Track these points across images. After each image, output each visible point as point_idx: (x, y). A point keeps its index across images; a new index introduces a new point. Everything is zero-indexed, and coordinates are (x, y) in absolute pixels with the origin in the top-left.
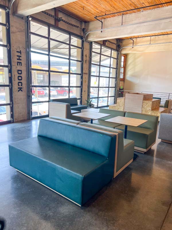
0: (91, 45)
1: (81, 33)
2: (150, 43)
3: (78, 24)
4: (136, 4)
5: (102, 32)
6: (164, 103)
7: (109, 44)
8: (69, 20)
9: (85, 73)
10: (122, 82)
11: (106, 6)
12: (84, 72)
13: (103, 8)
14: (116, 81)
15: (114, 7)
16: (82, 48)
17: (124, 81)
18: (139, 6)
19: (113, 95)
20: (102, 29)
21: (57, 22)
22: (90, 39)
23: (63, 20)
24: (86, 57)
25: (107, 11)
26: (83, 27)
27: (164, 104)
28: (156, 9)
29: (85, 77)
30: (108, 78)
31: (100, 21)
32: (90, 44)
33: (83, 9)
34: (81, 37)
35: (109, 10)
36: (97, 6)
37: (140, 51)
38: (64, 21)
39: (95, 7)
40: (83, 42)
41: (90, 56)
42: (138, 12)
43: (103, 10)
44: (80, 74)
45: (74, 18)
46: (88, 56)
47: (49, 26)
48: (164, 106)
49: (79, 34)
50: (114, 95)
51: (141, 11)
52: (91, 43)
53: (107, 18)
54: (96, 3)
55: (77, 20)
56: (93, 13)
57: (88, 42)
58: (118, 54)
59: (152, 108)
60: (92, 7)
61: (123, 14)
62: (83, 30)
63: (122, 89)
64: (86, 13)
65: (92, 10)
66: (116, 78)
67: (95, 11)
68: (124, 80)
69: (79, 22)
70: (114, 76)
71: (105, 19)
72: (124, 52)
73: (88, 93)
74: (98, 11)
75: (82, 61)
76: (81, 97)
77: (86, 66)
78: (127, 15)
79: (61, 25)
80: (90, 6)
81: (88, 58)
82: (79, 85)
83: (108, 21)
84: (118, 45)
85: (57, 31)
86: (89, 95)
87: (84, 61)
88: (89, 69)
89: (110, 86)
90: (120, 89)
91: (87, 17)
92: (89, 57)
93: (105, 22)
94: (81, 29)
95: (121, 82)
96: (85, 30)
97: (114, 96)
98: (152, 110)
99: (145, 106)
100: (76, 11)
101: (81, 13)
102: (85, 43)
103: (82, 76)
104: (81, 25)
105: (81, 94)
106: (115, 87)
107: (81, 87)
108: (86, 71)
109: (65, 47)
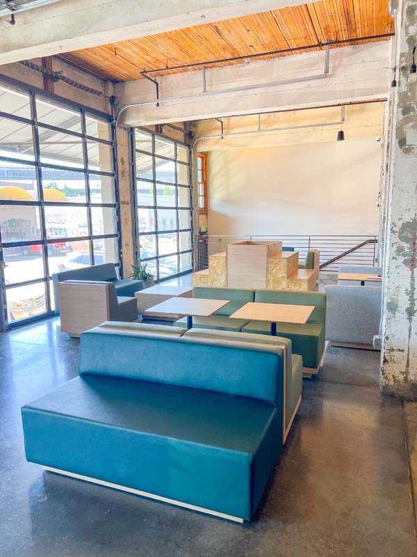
0: (132, 136)
1: (106, 108)
2: (259, 129)
3: (97, 86)
4: (235, 47)
5: (158, 105)
6: (305, 257)
7: (170, 131)
8: (77, 76)
9: (124, 203)
10: (203, 217)
11: (170, 48)
12: (121, 199)
13: (162, 54)
14: (191, 215)
15: (187, 53)
16: (113, 144)
17: (207, 214)
18: (243, 53)
19: (188, 247)
20: (158, 98)
21: (50, 81)
22: (131, 122)
23: (63, 78)
24: (123, 164)
25: (170, 59)
26: (110, 93)
27: (304, 260)
28: (276, 59)
29: (126, 210)
30: (175, 210)
31: (152, 80)
32: (129, 133)
33: (114, 54)
34: (109, 118)
35: (174, 58)
36: (147, 48)
37: (238, 146)
38: (68, 81)
39: (143, 49)
40: (113, 127)
41: (131, 161)
42: (239, 65)
43: (161, 58)
44: (114, 206)
45: (89, 73)
46: (126, 159)
47: (32, 91)
48: (304, 264)
49: (101, 109)
50: (190, 248)
51: (244, 61)
52: (131, 130)
53: (169, 74)
54: (146, 42)
55: (95, 76)
56: (136, 62)
57: (125, 129)
58: (190, 153)
59: (288, 273)
60: (136, 49)
61: (205, 68)
62: (112, 99)
63: (204, 233)
64: (121, 62)
65: (136, 57)
66: (191, 209)
67: (142, 58)
68: (205, 211)
69: (100, 81)
70: (187, 205)
71: (162, 75)
72: (202, 148)
73: (134, 247)
74: (150, 60)
75: (115, 174)
76: (121, 259)
77: (124, 185)
78: (215, 70)
79: (59, 88)
80: (131, 48)
81: (127, 167)
82: (112, 231)
83: (172, 81)
84: (188, 132)
85: (52, 104)
86: (136, 253)
87: (120, 173)
88: (131, 192)
89: (180, 229)
90: (201, 233)
91: (121, 72)
92: (130, 164)
93: (164, 84)
94: (105, 97)
95: (201, 216)
96: (116, 100)
97: (191, 251)
98: (288, 277)
99: (274, 271)
100: (95, 56)
101: (107, 62)
102: (117, 130)
103: (119, 208)
104: (105, 87)
105: (120, 253)
106: (190, 230)
107: (118, 235)
108: (126, 197)
109: (62, 141)
